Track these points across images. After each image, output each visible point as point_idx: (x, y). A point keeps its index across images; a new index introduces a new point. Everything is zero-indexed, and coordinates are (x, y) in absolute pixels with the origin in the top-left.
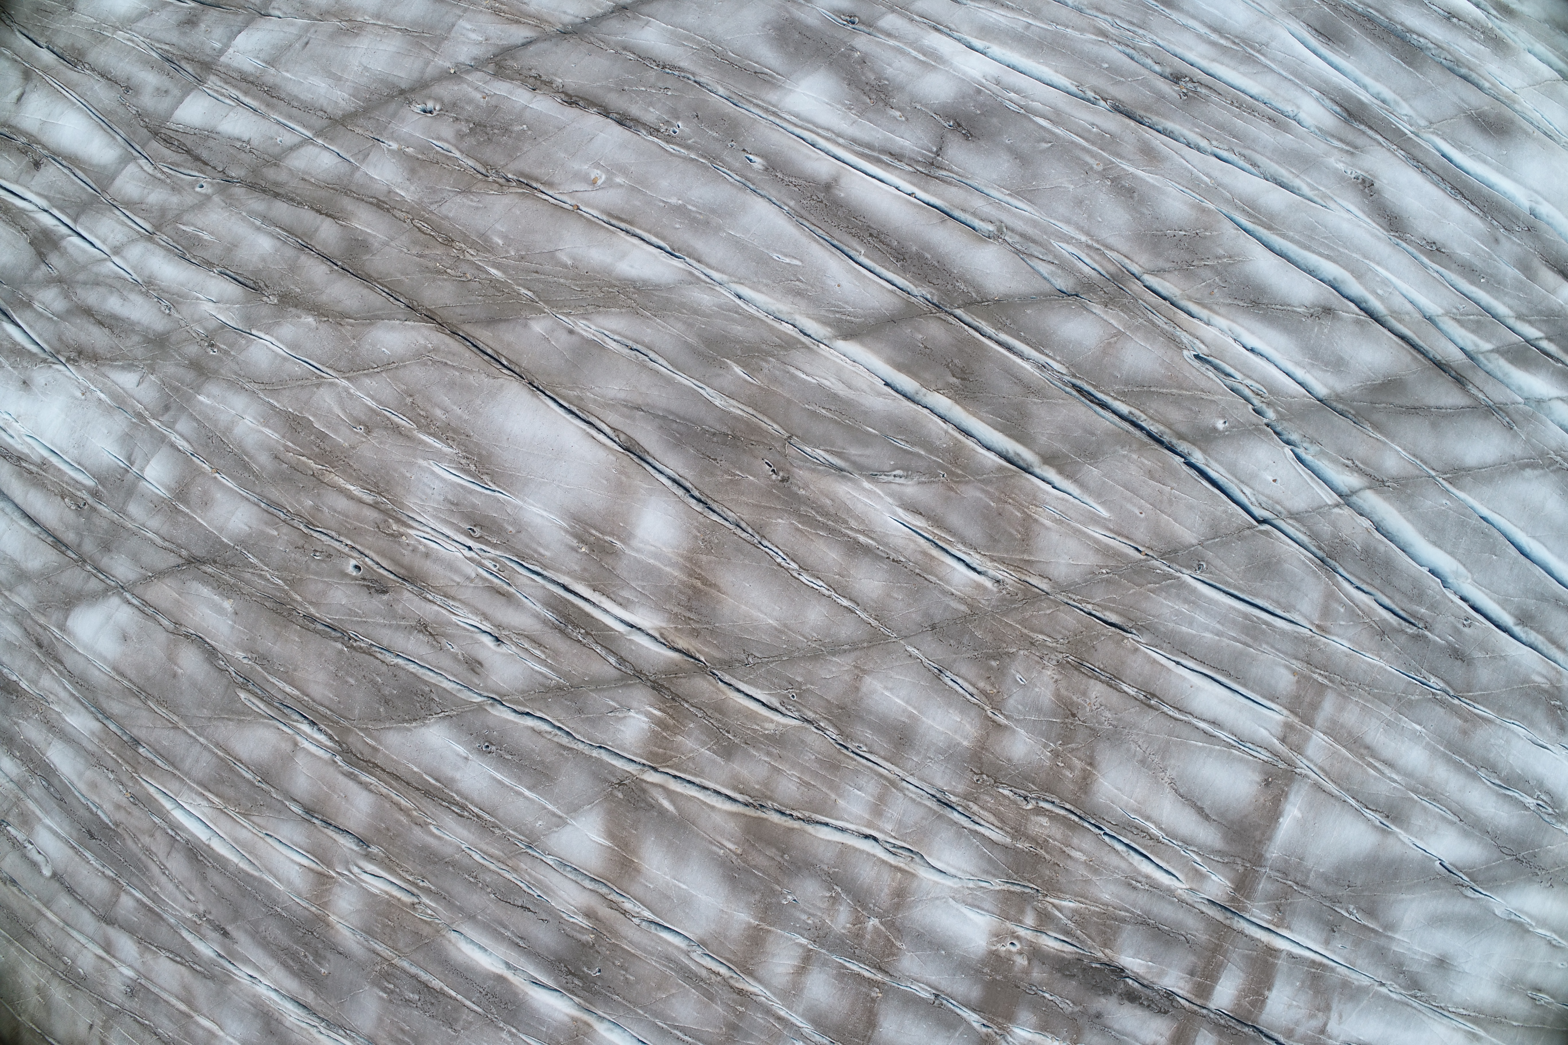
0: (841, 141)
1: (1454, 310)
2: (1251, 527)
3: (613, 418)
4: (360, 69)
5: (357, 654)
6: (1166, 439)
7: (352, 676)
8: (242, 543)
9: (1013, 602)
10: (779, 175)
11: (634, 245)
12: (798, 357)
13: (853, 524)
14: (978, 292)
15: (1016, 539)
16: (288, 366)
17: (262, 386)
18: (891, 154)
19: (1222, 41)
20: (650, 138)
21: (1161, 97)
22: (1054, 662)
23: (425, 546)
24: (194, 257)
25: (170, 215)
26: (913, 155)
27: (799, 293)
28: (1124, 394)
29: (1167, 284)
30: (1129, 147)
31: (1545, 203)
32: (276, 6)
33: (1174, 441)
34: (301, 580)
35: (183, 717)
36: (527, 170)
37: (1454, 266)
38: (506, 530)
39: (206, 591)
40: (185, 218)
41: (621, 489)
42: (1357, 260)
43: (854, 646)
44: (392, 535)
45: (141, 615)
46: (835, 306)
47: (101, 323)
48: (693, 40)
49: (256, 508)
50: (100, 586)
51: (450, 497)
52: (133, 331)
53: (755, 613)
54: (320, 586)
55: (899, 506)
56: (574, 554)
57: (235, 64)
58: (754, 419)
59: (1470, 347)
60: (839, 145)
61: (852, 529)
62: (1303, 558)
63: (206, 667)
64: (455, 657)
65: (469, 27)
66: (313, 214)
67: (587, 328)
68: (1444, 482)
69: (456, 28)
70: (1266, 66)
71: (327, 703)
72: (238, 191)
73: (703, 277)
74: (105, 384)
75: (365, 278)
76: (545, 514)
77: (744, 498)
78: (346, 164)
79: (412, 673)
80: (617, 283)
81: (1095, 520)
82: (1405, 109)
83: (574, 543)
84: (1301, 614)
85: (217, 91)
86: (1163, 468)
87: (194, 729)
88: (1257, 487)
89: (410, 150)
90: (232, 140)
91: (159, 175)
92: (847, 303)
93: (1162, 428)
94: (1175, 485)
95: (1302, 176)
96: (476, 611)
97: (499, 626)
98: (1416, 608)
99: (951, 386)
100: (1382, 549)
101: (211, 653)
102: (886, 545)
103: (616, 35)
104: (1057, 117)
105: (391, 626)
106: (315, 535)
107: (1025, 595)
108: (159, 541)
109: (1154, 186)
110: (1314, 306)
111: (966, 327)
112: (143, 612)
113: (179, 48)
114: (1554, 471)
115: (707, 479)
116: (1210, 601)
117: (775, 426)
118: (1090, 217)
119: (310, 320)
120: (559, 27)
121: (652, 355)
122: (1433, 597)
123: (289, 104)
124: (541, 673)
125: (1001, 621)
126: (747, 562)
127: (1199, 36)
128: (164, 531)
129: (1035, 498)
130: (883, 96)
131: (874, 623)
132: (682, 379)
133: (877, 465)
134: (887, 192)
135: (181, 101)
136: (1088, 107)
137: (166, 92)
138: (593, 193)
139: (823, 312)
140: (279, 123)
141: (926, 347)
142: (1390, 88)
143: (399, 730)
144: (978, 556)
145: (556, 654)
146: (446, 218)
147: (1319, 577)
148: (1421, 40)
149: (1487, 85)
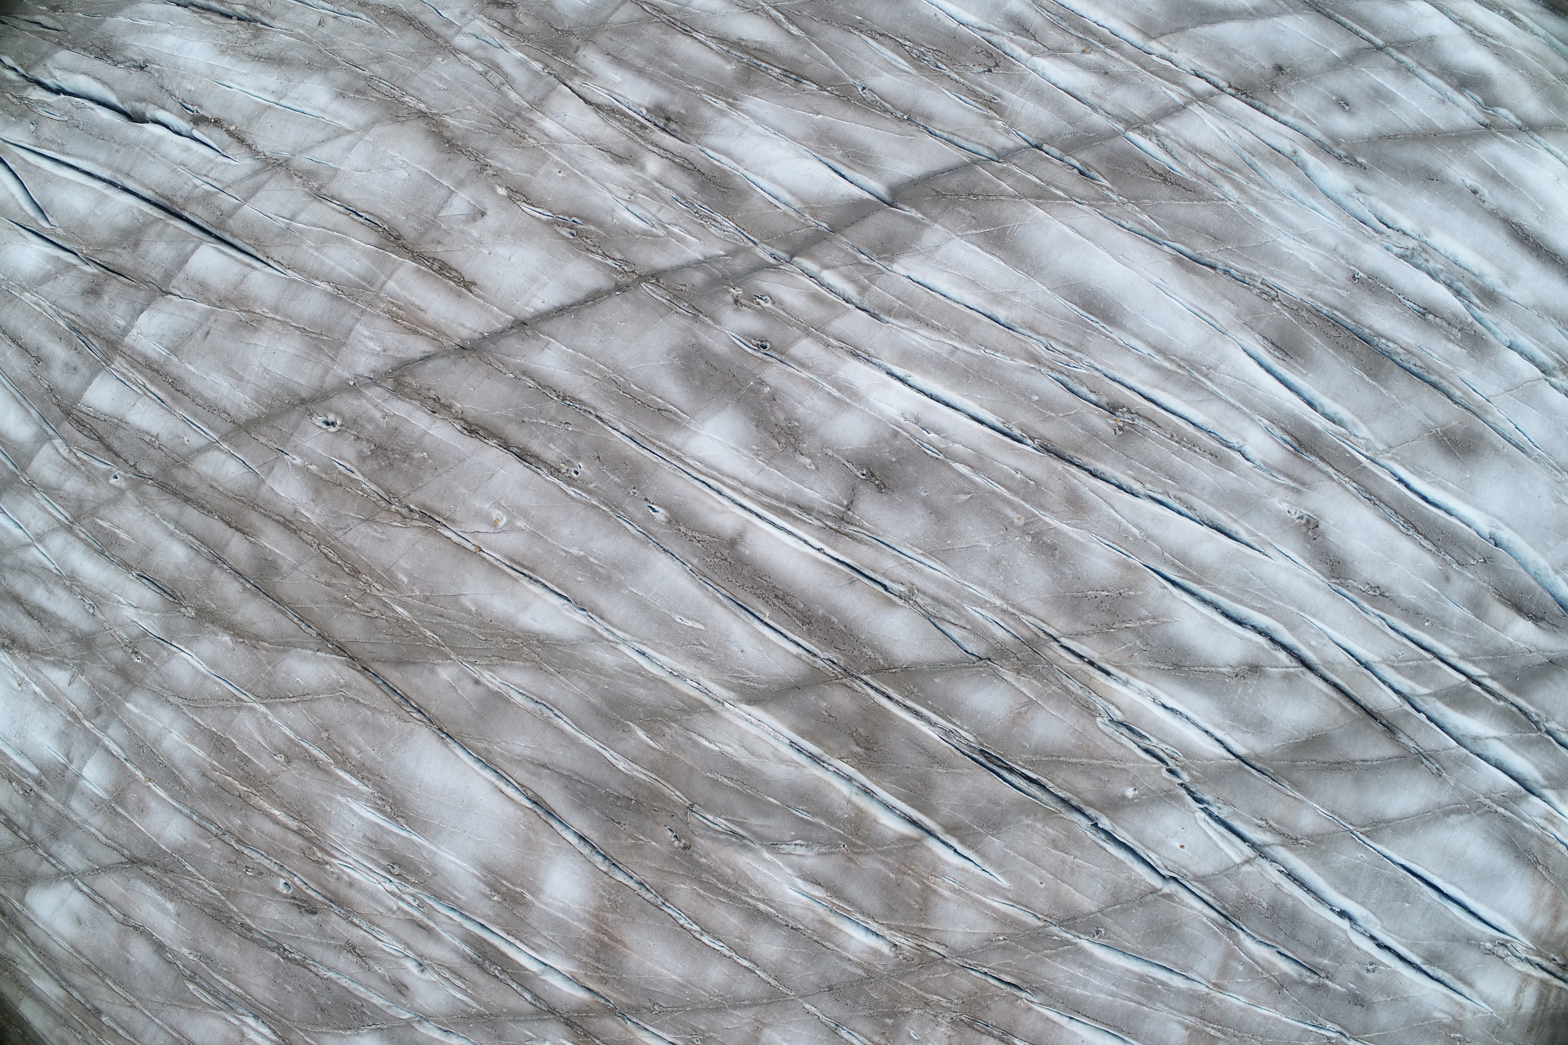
0: (747, 490)
1: (1393, 658)
2: (1154, 891)
3: (520, 774)
4: (261, 370)
5: (292, 966)
6: (1074, 803)
7: (289, 984)
8: (178, 851)
9: (911, 966)
10: (682, 529)
11: (536, 595)
12: (701, 722)
13: (753, 892)
14: (885, 659)
15: (914, 909)
16: (208, 684)
17: (186, 702)
18: (799, 506)
19: (1167, 364)
20: (551, 479)
21: (1094, 434)
22: (949, 1020)
23: (349, 876)
24: (113, 555)
25: (88, 506)
26: (822, 509)
27: (702, 658)
28: (1032, 763)
29: (1085, 648)
30: (1054, 497)
31: (1507, 529)
32: (176, 285)
33: (1082, 806)
34: (235, 892)
35: (139, 999)
36: (429, 503)
37: (1397, 610)
38: (422, 872)
39: (149, 891)
40: (102, 512)
41: (529, 845)
42: (1292, 613)
43: (754, 1002)
44: (317, 862)
45: (92, 903)
46: (738, 672)
47: (30, 614)
48: (594, 368)
49: (189, 821)
50: (53, 871)
51: (368, 835)
52: (61, 627)
53: (659, 969)
54: (254, 901)
55: (799, 877)
56: (487, 900)
57: (139, 348)
58: (657, 784)
59: (1405, 690)
60: (745, 495)
61: (752, 897)
62: (1205, 919)
63: (156, 958)
64: (382, 978)
65: (366, 333)
66: (223, 526)
67: (492, 680)
68: (1361, 836)
69: (353, 333)
70: (1212, 393)
71: (268, 1004)
72: (151, 490)
73: (605, 634)
74: (38, 678)
75: (277, 600)
76: (458, 861)
77: (647, 862)
78: (252, 476)
79: (344, 987)
80: (521, 634)
81: (994, 889)
82: (1363, 431)
83: (487, 890)
84: (1198, 973)
85: (124, 375)
86: (1068, 837)
87: (150, 1010)
88: (1163, 853)
89: (313, 468)
90: (141, 433)
91: (74, 460)
92: (750, 669)
93: (1070, 795)
94: (1078, 853)
95: (1240, 521)
96: (399, 940)
97: (421, 956)
98: (1318, 960)
99: (855, 755)
100: (1290, 902)
101: (160, 947)
102: (785, 913)
103: (515, 357)
104: (979, 463)
105: (322, 944)
106: (246, 851)
107: (921, 960)
108: (102, 838)
109: (1077, 542)
110: (1240, 664)
111: (872, 693)
112: (93, 900)
113: (85, 321)
114: (1481, 815)
115: (612, 841)
116: (1106, 965)
117: (678, 793)
118: (1007, 579)
119: (227, 638)
120: (458, 341)
121: (556, 711)
122: (1338, 946)
123: (193, 401)
124: (462, 1001)
125: (897, 984)
126: (651, 922)
127: (1141, 359)
128: (106, 828)
129: (935, 869)
130: (793, 441)
131: (773, 982)
132: (584, 739)
133: (777, 836)
134: (794, 549)
135: (89, 382)
136: (1013, 448)
137: (75, 369)
138: (495, 536)
139: (726, 678)
140: (185, 420)
141: (830, 716)
142: (1349, 409)
143: (336, 1035)
144: (876, 925)
145: (475, 986)
146: (351, 547)
147: (1219, 938)
148: (1390, 344)
149: (1458, 393)
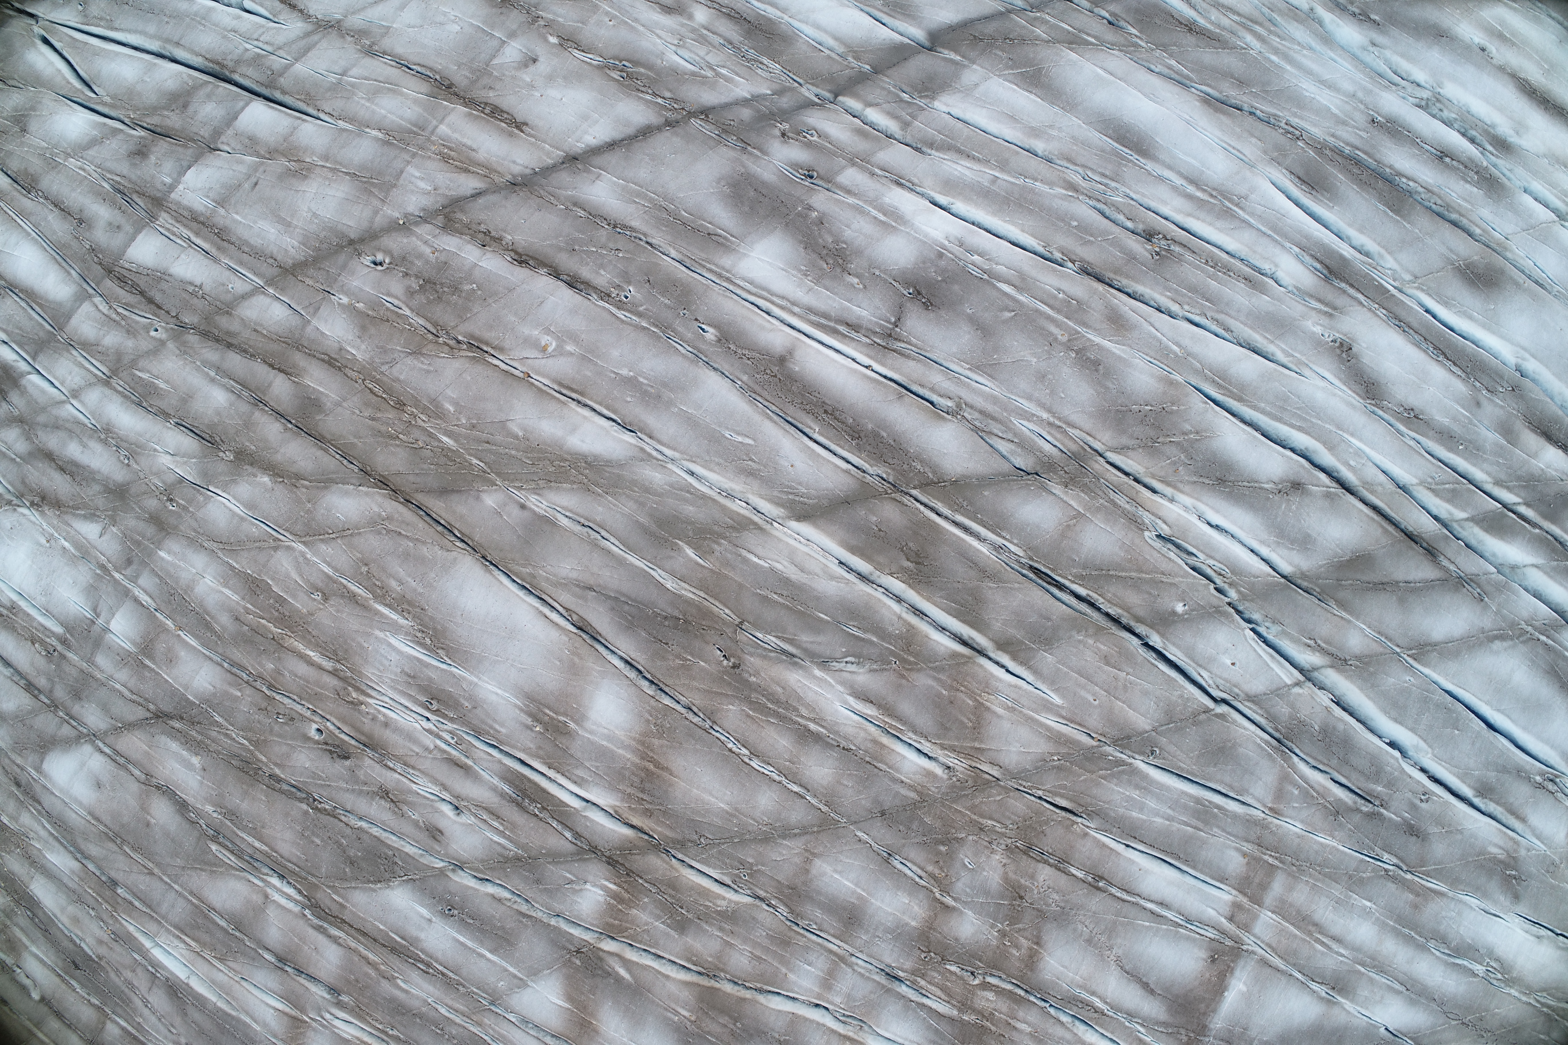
0: (796, 309)
1: (1430, 480)
2: (1207, 711)
3: (566, 598)
4: (309, 215)
5: (322, 816)
6: (1124, 620)
7: (318, 836)
8: (207, 701)
9: (963, 789)
10: (732, 347)
11: (585, 417)
12: (750, 539)
13: (804, 712)
14: (934, 473)
15: (967, 727)
16: (245, 526)
17: (221, 546)
18: (847, 324)
19: (1199, 194)
20: (601, 303)
21: (1132, 257)
22: (1004, 847)
23: (384, 715)
24: (151, 405)
25: (126, 360)
26: (870, 326)
27: (751, 473)
28: (1082, 577)
29: (1130, 462)
30: (1096, 315)
31: (1532, 360)
32: (225, 140)
33: (1132, 624)
34: (265, 741)
35: (158, 865)
36: (477, 333)
37: (1431, 433)
38: (462, 705)
39: (174, 746)
40: (141, 363)
41: (574, 670)
42: (1330, 431)
43: (805, 831)
44: (352, 703)
45: (113, 764)
46: (788, 487)
47: (62, 469)
48: (644, 197)
49: (219, 668)
50: (73, 733)
51: (406, 669)
52: (94, 479)
53: (707, 797)
54: (284, 749)
55: (850, 695)
56: (529, 732)
57: (185, 202)
58: (706, 603)
59: (1443, 515)
60: (795, 314)
61: (802, 717)
62: (1258, 741)
63: (178, 818)
64: (416, 824)
65: (417, 174)
66: (266, 368)
67: (538, 504)
68: (1408, 659)
69: (404, 175)
70: (1244, 221)
71: (295, 860)
72: (192, 338)
73: (654, 453)
74: (68, 533)
75: (319, 439)
76: (499, 691)
77: (695, 684)
78: (297, 317)
79: (375, 837)
80: (569, 457)
81: (1048, 707)
82: (1390, 262)
83: (529, 721)
84: (1254, 797)
85: (168, 230)
86: (1120, 653)
87: (169, 876)
88: (1215, 670)
89: (360, 305)
90: (184, 284)
91: (114, 316)
92: (800, 484)
93: (1120, 611)
94: (1131, 670)
95: (1277, 342)
96: (435, 781)
97: (458, 797)
98: (1372, 786)
99: (904, 570)
100: (1341, 727)
101: (182, 806)
102: (837, 733)
103: (566, 189)
104: (1022, 283)
105: (353, 790)
106: (278, 697)
107: (976, 782)
108: (127, 693)
109: (1120, 357)
110: (1282, 481)
111: (922, 508)
112: (114, 761)
113: (130, 181)
114: (1524, 642)
115: (659, 663)
116: (1162, 786)
117: (727, 611)
118: (1053, 393)
119: (266, 479)
120: (509, 177)
121: (604, 533)
122: (1391, 774)
123: (240, 249)
124: (499, 844)
125: (951, 807)
126: (698, 747)
127: (1175, 188)
128: (132, 683)
129: (987, 685)
130: (841, 261)
131: (824, 809)
132: (632, 559)
133: (828, 652)
134: (843, 366)
135: (133, 239)
136: (1055, 270)
137: (118, 227)
138: (544, 361)
139: (776, 493)
140: (230, 268)
141: (880, 530)
142: (1375, 240)
143: (365, 890)
144: (928, 744)
145: (514, 826)
146: (397, 380)
147: (1273, 760)
148: (1411, 183)
149: (1478, 231)
